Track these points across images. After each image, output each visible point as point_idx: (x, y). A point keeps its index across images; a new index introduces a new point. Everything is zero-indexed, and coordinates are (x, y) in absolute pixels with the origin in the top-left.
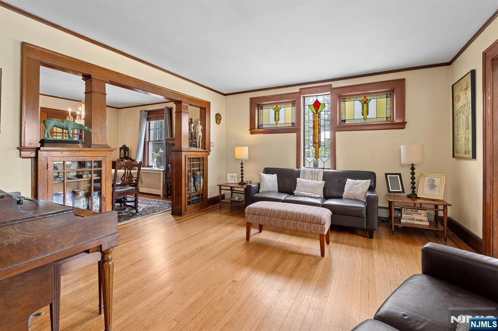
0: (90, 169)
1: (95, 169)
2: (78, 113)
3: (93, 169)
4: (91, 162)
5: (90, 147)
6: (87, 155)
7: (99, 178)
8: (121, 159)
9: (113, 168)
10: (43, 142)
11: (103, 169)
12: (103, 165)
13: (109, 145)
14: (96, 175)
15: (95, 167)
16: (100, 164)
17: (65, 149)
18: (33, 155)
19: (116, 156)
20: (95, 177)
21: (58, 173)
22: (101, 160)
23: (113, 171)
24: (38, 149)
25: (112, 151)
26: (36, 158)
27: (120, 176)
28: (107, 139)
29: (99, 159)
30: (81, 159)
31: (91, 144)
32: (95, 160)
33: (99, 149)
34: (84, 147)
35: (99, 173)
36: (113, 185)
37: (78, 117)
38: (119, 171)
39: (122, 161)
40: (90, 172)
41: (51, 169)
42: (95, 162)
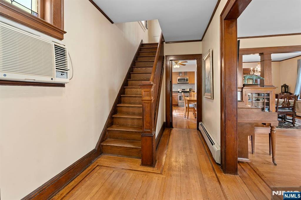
0: (264, 97)
1: (266, 97)
2: (256, 69)
3: (265, 97)
4: (264, 94)
5: (263, 87)
6: (261, 90)
7: (268, 101)
8: (283, 93)
9: (276, 98)
10: (244, 85)
11: (270, 97)
12: (270, 95)
13: (274, 85)
14: (266, 100)
15: (266, 96)
16: (268, 95)
17: (252, 88)
18: (241, 90)
19: (279, 91)
20: (266, 101)
21: (250, 98)
22: (269, 93)
23: (276, 100)
24: (242, 88)
25: (275, 88)
26: (242, 91)
27: (281, 103)
28: (272, 82)
29: (268, 92)
30: (258, 92)
31: (264, 85)
32: (266, 93)
33: (268, 88)
34: (261, 87)
35: (268, 99)
36: (276, 108)
37: (256, 71)
38: (280, 100)
39: (283, 94)
40: (264, 98)
41: (247, 96)
42: (266, 94)
